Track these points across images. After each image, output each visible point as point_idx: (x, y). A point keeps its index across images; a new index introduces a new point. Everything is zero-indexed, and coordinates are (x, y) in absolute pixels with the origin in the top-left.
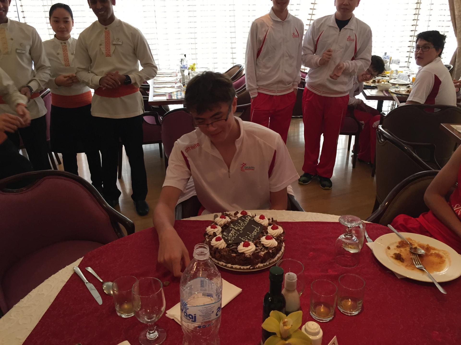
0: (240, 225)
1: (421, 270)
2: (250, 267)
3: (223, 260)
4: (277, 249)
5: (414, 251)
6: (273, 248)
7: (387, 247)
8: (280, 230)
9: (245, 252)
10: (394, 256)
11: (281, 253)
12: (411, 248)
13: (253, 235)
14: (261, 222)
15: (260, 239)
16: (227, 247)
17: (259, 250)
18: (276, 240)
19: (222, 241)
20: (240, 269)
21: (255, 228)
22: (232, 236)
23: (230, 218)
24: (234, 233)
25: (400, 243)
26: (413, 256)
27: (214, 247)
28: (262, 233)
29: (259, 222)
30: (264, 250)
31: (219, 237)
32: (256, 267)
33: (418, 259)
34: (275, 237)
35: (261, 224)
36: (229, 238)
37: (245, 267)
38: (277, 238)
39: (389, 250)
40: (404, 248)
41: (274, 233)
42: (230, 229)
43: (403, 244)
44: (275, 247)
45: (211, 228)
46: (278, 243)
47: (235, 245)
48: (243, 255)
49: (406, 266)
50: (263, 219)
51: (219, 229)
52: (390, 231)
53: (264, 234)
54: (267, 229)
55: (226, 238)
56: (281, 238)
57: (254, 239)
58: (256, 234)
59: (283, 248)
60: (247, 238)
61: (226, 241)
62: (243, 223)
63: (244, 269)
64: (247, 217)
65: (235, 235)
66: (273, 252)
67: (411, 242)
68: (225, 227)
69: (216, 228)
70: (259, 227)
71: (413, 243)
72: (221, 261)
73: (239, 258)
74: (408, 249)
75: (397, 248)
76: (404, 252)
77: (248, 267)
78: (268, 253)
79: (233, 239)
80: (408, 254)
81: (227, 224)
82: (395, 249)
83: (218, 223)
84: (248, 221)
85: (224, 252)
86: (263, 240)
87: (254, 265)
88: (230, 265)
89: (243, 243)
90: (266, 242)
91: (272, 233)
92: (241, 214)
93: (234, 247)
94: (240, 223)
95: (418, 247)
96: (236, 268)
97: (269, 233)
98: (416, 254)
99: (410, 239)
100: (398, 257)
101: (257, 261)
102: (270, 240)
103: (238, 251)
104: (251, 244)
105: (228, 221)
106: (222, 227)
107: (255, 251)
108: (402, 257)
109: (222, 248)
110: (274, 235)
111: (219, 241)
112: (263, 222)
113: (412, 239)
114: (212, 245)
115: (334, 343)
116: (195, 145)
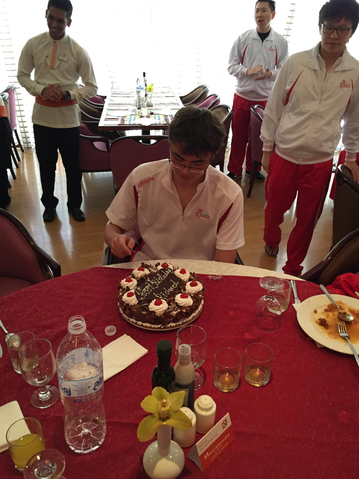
0: (158, 279)
1: (344, 338)
2: (161, 326)
3: (134, 317)
4: (192, 309)
5: (342, 318)
6: (188, 307)
7: (313, 310)
8: (200, 287)
9: (155, 311)
10: (318, 321)
11: (197, 312)
12: (340, 313)
13: (169, 292)
14: (180, 276)
15: (175, 297)
16: (138, 303)
17: (172, 309)
18: (192, 297)
19: (134, 297)
20: (150, 327)
21: (173, 283)
22: (146, 292)
23: (150, 271)
24: (149, 288)
25: (329, 306)
26: (339, 322)
27: (126, 302)
28: (180, 289)
29: (179, 277)
30: (177, 309)
31: (132, 293)
32: (168, 327)
33: (344, 327)
34: (192, 295)
35: (180, 279)
36: (142, 293)
37: (156, 326)
38: (195, 295)
39: (315, 314)
40: (332, 312)
41: (192, 290)
42: (146, 283)
43: (332, 308)
44: (189, 307)
45: (126, 281)
46: (194, 302)
47: (147, 302)
48: (153, 314)
49: (329, 334)
50: (183, 274)
51: (135, 282)
52: (322, 293)
53: (181, 291)
54: (186, 285)
55: (139, 294)
56: (199, 296)
57: (169, 296)
58: (173, 290)
59: (201, 307)
60: (162, 295)
61: (138, 297)
62: (162, 277)
63: (154, 328)
64: (167, 270)
65: (149, 290)
66: (187, 312)
67: (342, 306)
68: (142, 281)
69: (131, 281)
70: (178, 282)
71: (343, 308)
72: (131, 318)
73: (149, 316)
74: (336, 313)
75: (324, 312)
76: (331, 318)
77: (159, 326)
78: (181, 312)
79: (146, 295)
80: (335, 319)
81: (144, 278)
82: (322, 313)
83: (136, 275)
84: (167, 274)
85: (135, 309)
86: (178, 298)
87: (165, 324)
88: (140, 323)
89: (155, 300)
90: (180, 301)
91: (191, 290)
92: (162, 266)
93: (146, 304)
94: (157, 277)
95: (348, 313)
96: (146, 327)
97: (187, 290)
98: (343, 320)
99: (341, 302)
100: (323, 323)
101: (168, 320)
102: (186, 298)
103: (149, 309)
104: (164, 302)
105: (146, 274)
106: (138, 281)
107: (167, 310)
108: (327, 322)
109: (133, 305)
110: (191, 292)
111: (131, 296)
112: (183, 276)
113: (344, 302)
114: (123, 300)
115: (226, 421)
116: (150, 178)
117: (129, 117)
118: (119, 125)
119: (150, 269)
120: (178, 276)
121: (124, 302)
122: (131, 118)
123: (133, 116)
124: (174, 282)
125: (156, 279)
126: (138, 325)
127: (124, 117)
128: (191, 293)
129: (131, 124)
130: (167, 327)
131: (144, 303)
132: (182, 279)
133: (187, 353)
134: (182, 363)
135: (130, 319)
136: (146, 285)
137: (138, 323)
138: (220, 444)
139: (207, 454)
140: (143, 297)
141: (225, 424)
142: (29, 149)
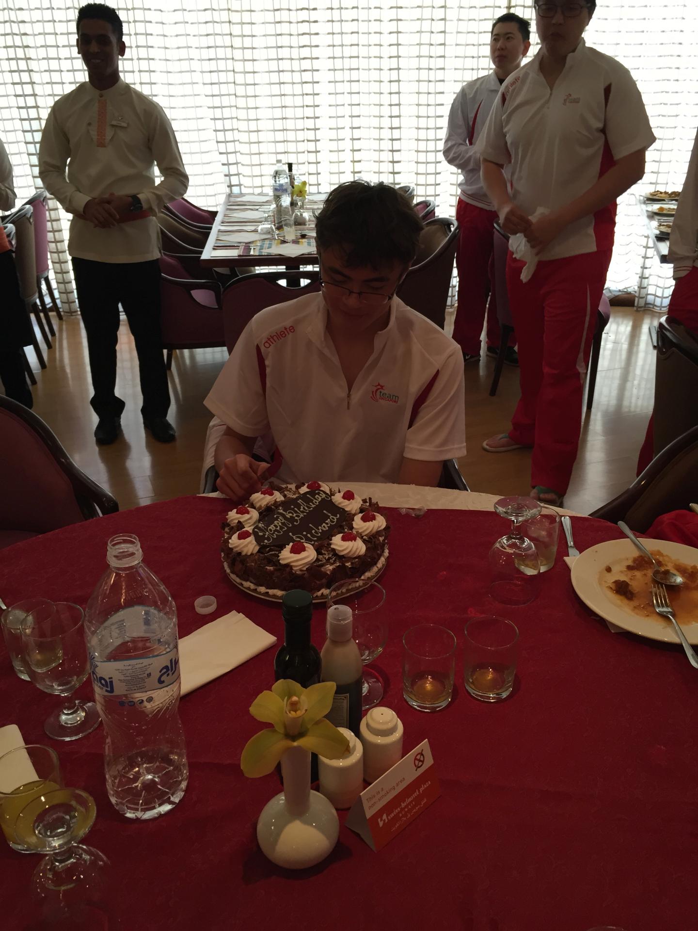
0: (299, 509)
1: (664, 616)
3: (251, 579)
4: (364, 563)
5: (661, 579)
6: (355, 558)
7: (604, 566)
8: (380, 522)
9: (292, 564)
10: (613, 586)
11: (375, 569)
12: (656, 573)
13: (320, 531)
14: (343, 504)
15: (331, 540)
16: (259, 551)
17: (324, 561)
18: (364, 541)
19: (251, 539)
21: (329, 517)
22: (275, 531)
23: (285, 496)
24: (280, 524)
25: (635, 560)
26: (655, 587)
27: (235, 550)
28: (342, 527)
29: (340, 506)
30: (334, 561)
31: (247, 531)
32: (317, 596)
33: (664, 596)
34: (364, 537)
35: (344, 509)
36: (267, 533)
38: (370, 538)
39: (608, 575)
40: (642, 571)
41: (365, 528)
42: (275, 516)
43: (641, 563)
44: (359, 557)
45: (237, 513)
46: (367, 549)
47: (277, 549)
48: (288, 570)
49: (636, 608)
50: (349, 500)
51: (254, 514)
52: (623, 535)
53: (344, 529)
54: (353, 520)
55: (261, 534)
56: (379, 540)
57: (319, 539)
58: (327, 529)
59: (382, 561)
60: (306, 536)
61: (259, 539)
62: (307, 507)
64: (319, 494)
65: (281, 528)
66: (354, 566)
67: (661, 559)
68: (267, 513)
69: (248, 512)
70: (338, 515)
71: (663, 563)
72: (246, 580)
73: (279, 574)
74: (650, 573)
75: (625, 571)
76: (639, 580)
78: (342, 567)
79: (275, 537)
80: (646, 584)
81: (273, 507)
82: (622, 572)
83: (256, 503)
84: (317, 502)
85: (252, 562)
86: (338, 542)
87: (311, 591)
88: (262, 589)
89: (291, 544)
90: (340, 546)
91: (362, 528)
92: (308, 487)
93: (273, 553)
94: (299, 507)
95: (673, 571)
96: (274, 596)
97: (356, 529)
98: (662, 584)
99: (659, 553)
100: (622, 589)
101: (318, 582)
102: (352, 541)
103: (280, 561)
104: (309, 548)
105: (276, 501)
106: (260, 514)
107: (314, 562)
108: (630, 588)
109: (249, 554)
110: (364, 532)
111: (244, 538)
112: (349, 504)
113: (665, 553)
114: (230, 546)
115: (422, 754)
116: (286, 329)
117: (259, 244)
118: (239, 256)
119: (285, 492)
120: (340, 503)
121: (232, 549)
122: (264, 244)
123: (267, 242)
124: (330, 514)
125: (296, 509)
126: (260, 593)
127: (250, 243)
128: (363, 534)
129: (263, 254)
130: (315, 595)
131: (270, 550)
132: (346, 509)
133: (344, 620)
134: (335, 643)
135: (244, 583)
136: (277, 519)
137: (258, 590)
138: (410, 800)
139: (385, 817)
140: (268, 539)
141: (420, 761)
142: (73, 314)
